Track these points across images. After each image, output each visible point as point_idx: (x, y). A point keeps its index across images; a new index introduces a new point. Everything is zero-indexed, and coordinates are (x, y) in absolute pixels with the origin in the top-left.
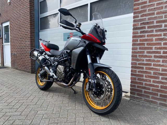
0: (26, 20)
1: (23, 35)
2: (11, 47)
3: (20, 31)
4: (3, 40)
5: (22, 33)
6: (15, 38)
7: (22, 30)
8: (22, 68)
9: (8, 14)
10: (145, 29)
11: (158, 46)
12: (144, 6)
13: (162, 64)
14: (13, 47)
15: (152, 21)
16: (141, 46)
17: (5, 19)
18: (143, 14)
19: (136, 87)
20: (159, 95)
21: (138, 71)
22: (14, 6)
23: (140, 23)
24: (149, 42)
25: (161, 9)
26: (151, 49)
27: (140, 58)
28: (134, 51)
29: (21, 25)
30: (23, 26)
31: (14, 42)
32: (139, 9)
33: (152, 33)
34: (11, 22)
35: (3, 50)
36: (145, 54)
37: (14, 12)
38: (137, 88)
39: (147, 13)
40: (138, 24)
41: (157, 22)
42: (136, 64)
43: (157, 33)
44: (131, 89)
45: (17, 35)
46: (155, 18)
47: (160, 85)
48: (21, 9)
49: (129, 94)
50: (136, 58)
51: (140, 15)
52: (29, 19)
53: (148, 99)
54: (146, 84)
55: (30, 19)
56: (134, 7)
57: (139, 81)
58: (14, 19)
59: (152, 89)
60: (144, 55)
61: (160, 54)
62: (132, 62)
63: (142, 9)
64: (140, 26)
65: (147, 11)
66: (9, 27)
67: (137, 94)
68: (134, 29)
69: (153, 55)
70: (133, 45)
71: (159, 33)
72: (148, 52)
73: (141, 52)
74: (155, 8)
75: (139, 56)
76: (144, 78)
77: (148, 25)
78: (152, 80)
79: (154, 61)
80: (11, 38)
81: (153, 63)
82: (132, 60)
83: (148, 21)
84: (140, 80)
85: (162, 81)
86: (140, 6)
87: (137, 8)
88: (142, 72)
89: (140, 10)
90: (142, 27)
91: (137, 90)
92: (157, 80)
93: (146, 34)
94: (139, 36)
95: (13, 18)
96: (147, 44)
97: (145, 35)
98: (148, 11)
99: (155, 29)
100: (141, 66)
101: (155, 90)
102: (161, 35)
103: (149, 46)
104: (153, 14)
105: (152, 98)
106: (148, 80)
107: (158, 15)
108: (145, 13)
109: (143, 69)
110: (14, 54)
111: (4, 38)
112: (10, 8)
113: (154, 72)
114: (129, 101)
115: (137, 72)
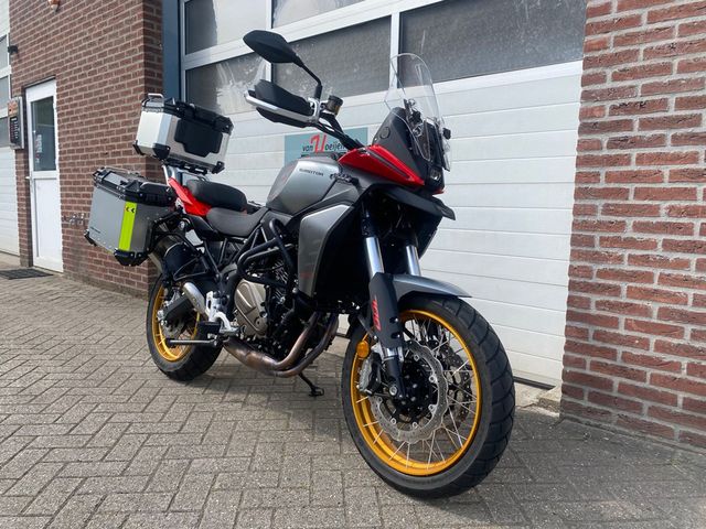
0: (129, 77)
1: (114, 140)
2: (62, 189)
3: (100, 121)
4: (26, 157)
5: (110, 133)
6: (78, 151)
7: (111, 119)
8: (110, 278)
9: (50, 48)
10: (632, 130)
11: (684, 204)
12: (627, 35)
13: (694, 275)
14: (71, 189)
15: (660, 97)
16: (610, 202)
17: (38, 72)
18: (622, 67)
19: (588, 366)
20: (680, 402)
21: (598, 304)
22: (75, 17)
23: (608, 105)
24: (647, 185)
25: (696, 51)
26: (652, 213)
27: (607, 249)
28: (580, 218)
29: (106, 98)
30: (113, 100)
31: (75, 170)
32: (606, 48)
33: (658, 150)
34: (63, 82)
35: (28, 200)
36: (629, 233)
37: (76, 44)
38: (591, 369)
39: (641, 64)
40: (602, 108)
41: (681, 104)
42: (587, 272)
43: (676, 150)
44: (565, 375)
45: (89, 140)
46: (674, 86)
47: (685, 361)
48: (105, 31)
49: (556, 395)
50: (589, 249)
51: (609, 72)
52: (140, 74)
53: (635, 416)
54: (627, 357)
55: (146, 73)
56: (588, 38)
57: (599, 344)
58: (76, 72)
59: (652, 375)
60: (624, 236)
61: (691, 234)
62: (571, 266)
63: (620, 49)
64: (607, 119)
65: (641, 56)
66: (55, 106)
67: (590, 393)
68: (584, 129)
69: (660, 238)
70: (579, 194)
71: (686, 149)
72: (638, 227)
73: (609, 226)
74: (672, 47)
75: (602, 239)
76: (622, 331)
77: (644, 116)
78: (653, 339)
79: (663, 262)
80: (65, 152)
81: (657, 272)
82: (575, 255)
83: (645, 99)
84: (604, 341)
85: (693, 347)
86: (612, 35)
87: (599, 43)
88: (612, 306)
89: (612, 50)
90: (617, 122)
91: (591, 381)
92: (675, 341)
93: (634, 153)
94: (604, 157)
95: (72, 66)
96: (638, 193)
97: (629, 156)
98: (644, 55)
99: (670, 133)
100: (611, 282)
101: (665, 381)
102: (693, 158)
103: (646, 202)
104: (666, 69)
105: (653, 411)
106: (635, 338)
107: (686, 76)
108: (631, 65)
109: (616, 296)
110: (76, 220)
111: (35, 150)
112: (58, 25)
113: (660, 309)
114: (557, 423)
115: (593, 305)
